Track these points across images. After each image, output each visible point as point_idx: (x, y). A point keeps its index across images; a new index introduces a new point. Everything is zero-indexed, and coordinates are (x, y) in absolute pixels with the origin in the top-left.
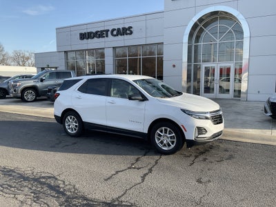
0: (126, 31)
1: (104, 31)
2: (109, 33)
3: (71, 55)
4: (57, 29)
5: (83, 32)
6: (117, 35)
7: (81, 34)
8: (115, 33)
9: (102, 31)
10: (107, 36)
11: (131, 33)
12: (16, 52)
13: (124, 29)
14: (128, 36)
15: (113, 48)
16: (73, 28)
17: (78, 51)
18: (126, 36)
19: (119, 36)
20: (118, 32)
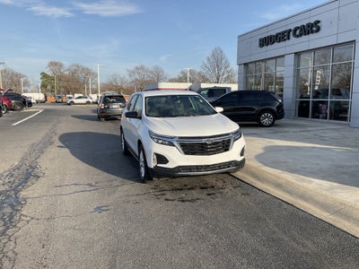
1: (285, 32)
2: (291, 34)
4: (239, 37)
5: (263, 37)
6: (301, 35)
8: (298, 33)
9: (283, 33)
10: (289, 39)
11: (318, 30)
13: (308, 25)
15: (295, 53)
16: (253, 34)
17: (258, 61)
18: (311, 35)
19: (303, 37)
20: (301, 30)
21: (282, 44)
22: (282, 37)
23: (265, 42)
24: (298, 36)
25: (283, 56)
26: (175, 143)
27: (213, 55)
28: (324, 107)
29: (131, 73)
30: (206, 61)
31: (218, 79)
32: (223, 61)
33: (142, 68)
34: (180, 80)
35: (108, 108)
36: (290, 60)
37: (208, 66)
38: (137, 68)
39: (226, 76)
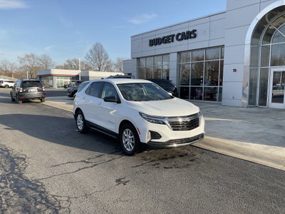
0: (190, 35)
1: (170, 36)
2: (175, 38)
3: (143, 61)
4: (132, 37)
5: (152, 38)
6: (182, 39)
7: (150, 41)
8: (180, 37)
9: (168, 37)
10: (173, 41)
11: (195, 36)
12: (119, 59)
13: (188, 32)
14: (192, 39)
15: (178, 52)
16: (144, 36)
17: (148, 57)
18: (189, 40)
19: (184, 40)
20: (182, 36)
21: (167, 45)
22: (167, 40)
23: (154, 42)
24: (180, 40)
25: (168, 54)
26: (166, 122)
27: (95, 49)
28: (199, 91)
29: (22, 60)
30: (89, 53)
31: (99, 68)
32: (103, 54)
33: (33, 56)
34: (66, 68)
35: (27, 91)
36: (174, 57)
37: (91, 57)
38: (27, 56)
39: (105, 66)
